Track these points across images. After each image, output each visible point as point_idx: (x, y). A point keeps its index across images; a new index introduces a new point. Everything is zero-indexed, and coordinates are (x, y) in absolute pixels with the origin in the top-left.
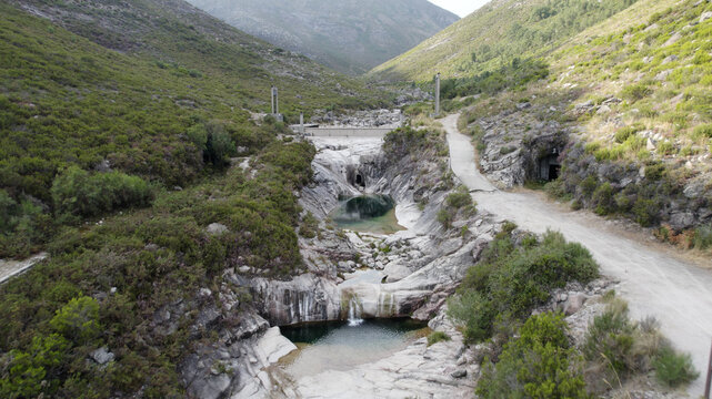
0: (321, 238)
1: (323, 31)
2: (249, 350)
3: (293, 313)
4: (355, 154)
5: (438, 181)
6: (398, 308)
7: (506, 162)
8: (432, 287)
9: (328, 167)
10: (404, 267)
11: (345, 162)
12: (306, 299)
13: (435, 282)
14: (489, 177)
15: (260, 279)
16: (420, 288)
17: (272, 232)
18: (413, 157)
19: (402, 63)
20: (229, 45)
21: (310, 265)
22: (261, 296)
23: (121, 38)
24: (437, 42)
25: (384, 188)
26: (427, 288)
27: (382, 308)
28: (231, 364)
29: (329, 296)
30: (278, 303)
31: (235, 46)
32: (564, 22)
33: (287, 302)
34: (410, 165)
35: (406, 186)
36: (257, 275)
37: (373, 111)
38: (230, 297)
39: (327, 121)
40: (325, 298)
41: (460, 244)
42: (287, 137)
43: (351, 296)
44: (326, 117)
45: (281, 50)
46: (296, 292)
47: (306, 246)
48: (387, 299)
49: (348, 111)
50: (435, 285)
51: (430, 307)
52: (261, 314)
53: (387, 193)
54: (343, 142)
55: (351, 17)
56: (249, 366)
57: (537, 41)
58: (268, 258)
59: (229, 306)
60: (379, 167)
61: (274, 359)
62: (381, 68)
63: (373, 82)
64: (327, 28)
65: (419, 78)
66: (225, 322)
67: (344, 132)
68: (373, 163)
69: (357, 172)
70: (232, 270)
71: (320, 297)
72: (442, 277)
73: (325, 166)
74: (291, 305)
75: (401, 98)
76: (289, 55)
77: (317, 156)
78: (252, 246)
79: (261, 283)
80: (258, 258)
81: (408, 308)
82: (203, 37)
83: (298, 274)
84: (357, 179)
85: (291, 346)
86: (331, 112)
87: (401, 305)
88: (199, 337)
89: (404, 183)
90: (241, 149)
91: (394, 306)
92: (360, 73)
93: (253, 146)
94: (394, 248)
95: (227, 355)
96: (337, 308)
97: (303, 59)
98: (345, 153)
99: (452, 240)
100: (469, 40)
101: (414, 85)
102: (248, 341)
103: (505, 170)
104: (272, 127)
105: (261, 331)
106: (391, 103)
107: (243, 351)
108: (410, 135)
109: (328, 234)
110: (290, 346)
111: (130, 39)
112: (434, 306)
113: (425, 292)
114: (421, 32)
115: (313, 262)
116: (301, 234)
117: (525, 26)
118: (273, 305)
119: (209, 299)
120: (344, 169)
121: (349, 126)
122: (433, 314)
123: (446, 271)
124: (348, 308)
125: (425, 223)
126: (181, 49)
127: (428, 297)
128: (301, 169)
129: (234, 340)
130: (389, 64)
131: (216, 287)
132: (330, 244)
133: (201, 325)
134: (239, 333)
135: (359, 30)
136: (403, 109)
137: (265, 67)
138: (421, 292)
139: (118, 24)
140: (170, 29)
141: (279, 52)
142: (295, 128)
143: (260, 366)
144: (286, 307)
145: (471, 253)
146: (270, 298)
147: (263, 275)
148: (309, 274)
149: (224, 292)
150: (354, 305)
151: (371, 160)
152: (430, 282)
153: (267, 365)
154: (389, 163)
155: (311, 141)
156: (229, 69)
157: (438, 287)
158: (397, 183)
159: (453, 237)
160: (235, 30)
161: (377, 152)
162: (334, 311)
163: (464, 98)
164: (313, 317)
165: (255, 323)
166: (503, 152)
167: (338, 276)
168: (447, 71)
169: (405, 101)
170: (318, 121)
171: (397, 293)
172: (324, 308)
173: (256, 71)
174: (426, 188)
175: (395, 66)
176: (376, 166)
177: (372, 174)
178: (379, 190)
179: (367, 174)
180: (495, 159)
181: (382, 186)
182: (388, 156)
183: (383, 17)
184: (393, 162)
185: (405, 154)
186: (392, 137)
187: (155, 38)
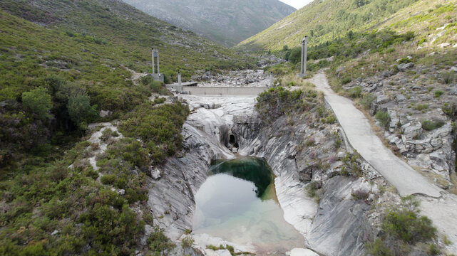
1: (208, 18)
4: (229, 113)
7: (435, 142)
9: (201, 128)
11: (219, 123)
14: (412, 162)
18: (288, 119)
19: (260, 38)
20: (135, 23)
23: (46, 14)
24: (285, 23)
25: (259, 150)
31: (141, 23)
32: (378, 7)
34: (286, 128)
35: (283, 153)
37: (242, 71)
39: (205, 80)
42: (160, 97)
44: (204, 76)
45: (175, 27)
49: (222, 71)
53: (261, 155)
54: (216, 100)
55: (225, 9)
57: (359, 21)
60: (252, 128)
62: (245, 42)
63: (240, 51)
64: (210, 16)
65: (273, 48)
67: (218, 91)
68: (246, 124)
69: (230, 132)
73: (198, 128)
75: (261, 62)
76: (181, 31)
77: (191, 117)
82: (115, 16)
84: (230, 139)
86: (209, 72)
89: (281, 148)
90: (104, 113)
92: (232, 45)
93: (118, 109)
97: (191, 33)
98: (219, 112)
100: (307, 22)
101: (269, 53)
103: (435, 154)
104: (146, 88)
106: (255, 65)
108: (285, 96)
111: (54, 15)
114: (271, 18)
117: (347, 11)
120: (217, 130)
121: (223, 85)
126: (97, 24)
128: (167, 138)
130: (251, 39)
135: (231, 17)
136: (265, 70)
137: (161, 39)
139: (47, 4)
140: (89, 10)
141: (173, 28)
142: (172, 87)
151: (244, 121)
154: (263, 124)
155: (185, 101)
156: (132, 39)
158: (273, 146)
160: (142, 13)
161: (250, 112)
163: (317, 61)
166: (427, 128)
168: (292, 43)
169: (265, 64)
170: (197, 80)
173: (153, 41)
175: (255, 40)
176: (249, 127)
177: (245, 135)
178: (253, 152)
179: (240, 134)
180: (416, 138)
181: (256, 148)
182: (261, 116)
183: (246, 9)
184: (267, 123)
185: (280, 115)
186: (266, 97)
187: (76, 15)
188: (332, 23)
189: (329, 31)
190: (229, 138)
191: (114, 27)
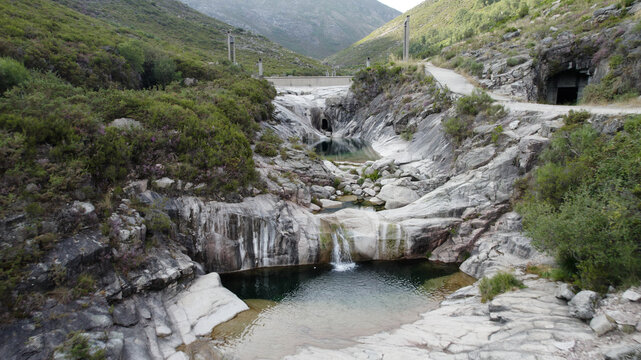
0: (285, 158)
1: (282, 25)
2: (158, 311)
3: (243, 253)
4: (320, 97)
5: (428, 104)
6: (409, 244)
7: (516, 73)
8: (460, 212)
9: (291, 108)
10: (408, 191)
11: (308, 105)
12: (265, 230)
13: (463, 205)
15: (191, 199)
16: (441, 214)
17: (213, 134)
18: (387, 94)
20: (190, 22)
21: (270, 184)
22: (190, 225)
24: (388, 29)
25: (355, 131)
26: (451, 214)
27: (384, 245)
28: (106, 340)
29: (300, 228)
30: (218, 236)
31: (197, 23)
33: (233, 234)
34: (385, 104)
35: (382, 125)
36: (186, 193)
38: (132, 220)
40: (295, 229)
41: (492, 153)
43: (334, 228)
45: (242, 31)
46: (248, 219)
47: (265, 165)
48: (392, 231)
50: (464, 209)
51: (459, 242)
52: (189, 253)
53: (357, 137)
55: (306, 13)
56: (153, 342)
58: (205, 167)
59: (125, 234)
60: (347, 110)
61: (205, 328)
64: (285, 23)
66: (114, 260)
67: (306, 81)
68: (340, 105)
69: (322, 116)
70: (143, 183)
71: (286, 228)
72: (474, 197)
73: (287, 107)
74: (241, 240)
76: (250, 35)
77: (278, 98)
78: (178, 149)
79: (191, 205)
80: (188, 167)
81: (425, 243)
82: (165, 12)
83: (252, 195)
84: (325, 124)
85: (238, 305)
87: (415, 239)
88: (48, 286)
89: (379, 122)
91: (402, 242)
94: (385, 173)
95: (104, 320)
96: (313, 245)
97: (263, 38)
99: (477, 150)
102: (159, 296)
103: (516, 84)
105: (185, 279)
107: (145, 314)
108: (383, 74)
109: (296, 154)
110: (236, 305)
112: (467, 240)
113: (450, 219)
114: (369, 26)
115: (275, 180)
116: (259, 151)
118: (210, 240)
119: (88, 220)
120: (308, 112)
122: (465, 253)
123: (478, 190)
124: (331, 245)
125: (419, 148)
126: (142, 20)
127: (455, 226)
128: (260, 101)
129: (129, 293)
131: (107, 203)
132: (299, 164)
133: (58, 262)
134: (142, 281)
138: (443, 220)
141: (239, 31)
143: (176, 342)
144: (232, 243)
145: (515, 162)
146: (205, 228)
147: (196, 193)
148: (269, 196)
149: (121, 212)
150: (340, 241)
151: (338, 102)
152: (455, 204)
153: (189, 339)
154: (359, 105)
155: (271, 83)
156: (189, 40)
157: (469, 211)
158: (370, 124)
159: (478, 146)
161: (345, 94)
162: (310, 250)
164: (275, 260)
165: (174, 265)
166: (511, 65)
167: (313, 202)
171: (406, 222)
172: (294, 244)
173: (216, 44)
174: (413, 115)
176: (344, 109)
177: (340, 118)
178: (348, 134)
179: (334, 117)
180: (500, 72)
181: (352, 129)
182: (358, 96)
183: (335, 14)
184: (363, 103)
185: (378, 94)
186: (362, 76)
187: (115, 9)
188: (451, 27)
189: (447, 36)
190: (321, 123)
191: (164, 25)
